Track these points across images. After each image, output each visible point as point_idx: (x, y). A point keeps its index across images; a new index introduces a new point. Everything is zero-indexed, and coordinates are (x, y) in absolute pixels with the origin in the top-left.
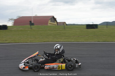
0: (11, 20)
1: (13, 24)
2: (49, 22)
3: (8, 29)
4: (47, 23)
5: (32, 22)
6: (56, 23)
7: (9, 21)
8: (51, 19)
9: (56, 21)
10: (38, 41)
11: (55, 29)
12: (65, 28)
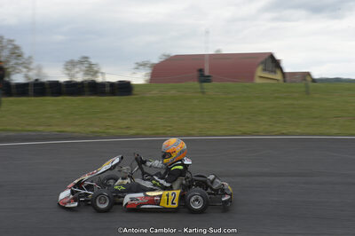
0: (141, 67)
1: (148, 78)
2: (259, 72)
3: (134, 92)
4: (251, 77)
5: (207, 73)
6: (278, 76)
7: (137, 68)
8: (264, 63)
9: (281, 69)
10: (223, 132)
11: (276, 95)
12: (307, 92)
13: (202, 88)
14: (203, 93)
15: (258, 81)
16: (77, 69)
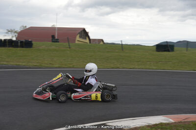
0: (9, 33)
8: (80, 33)
9: (89, 37)
11: (107, 50)
13: (69, 46)
14: (70, 48)
15: (77, 42)
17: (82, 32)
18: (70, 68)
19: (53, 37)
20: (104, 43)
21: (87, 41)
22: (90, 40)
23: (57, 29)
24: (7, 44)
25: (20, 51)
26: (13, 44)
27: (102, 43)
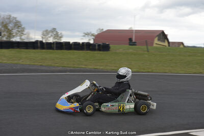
5: (134, 41)
9: (168, 40)
14: (148, 51)
15: (155, 45)
16: (49, 35)
17: (160, 34)
18: (149, 72)
19: (130, 40)
20: (184, 46)
21: (166, 44)
22: (169, 42)
23: (134, 32)
24: (85, 47)
25: (97, 54)
26: (91, 47)
27: (182, 46)
